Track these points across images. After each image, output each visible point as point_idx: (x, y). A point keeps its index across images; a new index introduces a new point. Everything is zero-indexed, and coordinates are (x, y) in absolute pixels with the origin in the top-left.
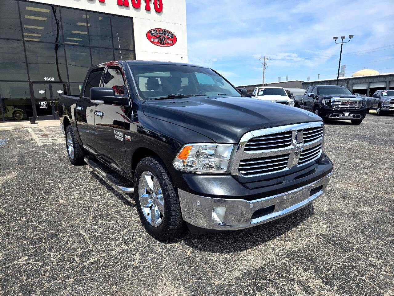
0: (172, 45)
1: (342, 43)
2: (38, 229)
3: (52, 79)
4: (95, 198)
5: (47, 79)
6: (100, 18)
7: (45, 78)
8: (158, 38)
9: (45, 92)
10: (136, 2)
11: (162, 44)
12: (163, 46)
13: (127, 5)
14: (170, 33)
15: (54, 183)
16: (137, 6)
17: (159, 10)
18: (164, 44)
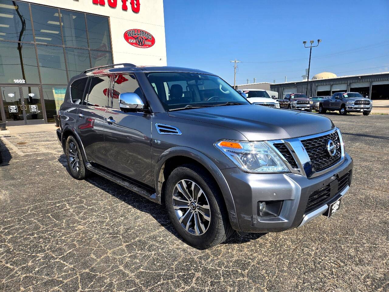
0: (150, 46)
1: (311, 47)
2: (65, 268)
3: (22, 81)
4: (117, 220)
5: (16, 81)
6: (74, 17)
7: (15, 80)
8: (136, 39)
9: (15, 95)
10: (112, 1)
11: (141, 46)
12: (140, 47)
13: (103, 4)
14: (148, 34)
15: (59, 202)
16: (113, 5)
17: (136, 10)
18: (142, 45)
